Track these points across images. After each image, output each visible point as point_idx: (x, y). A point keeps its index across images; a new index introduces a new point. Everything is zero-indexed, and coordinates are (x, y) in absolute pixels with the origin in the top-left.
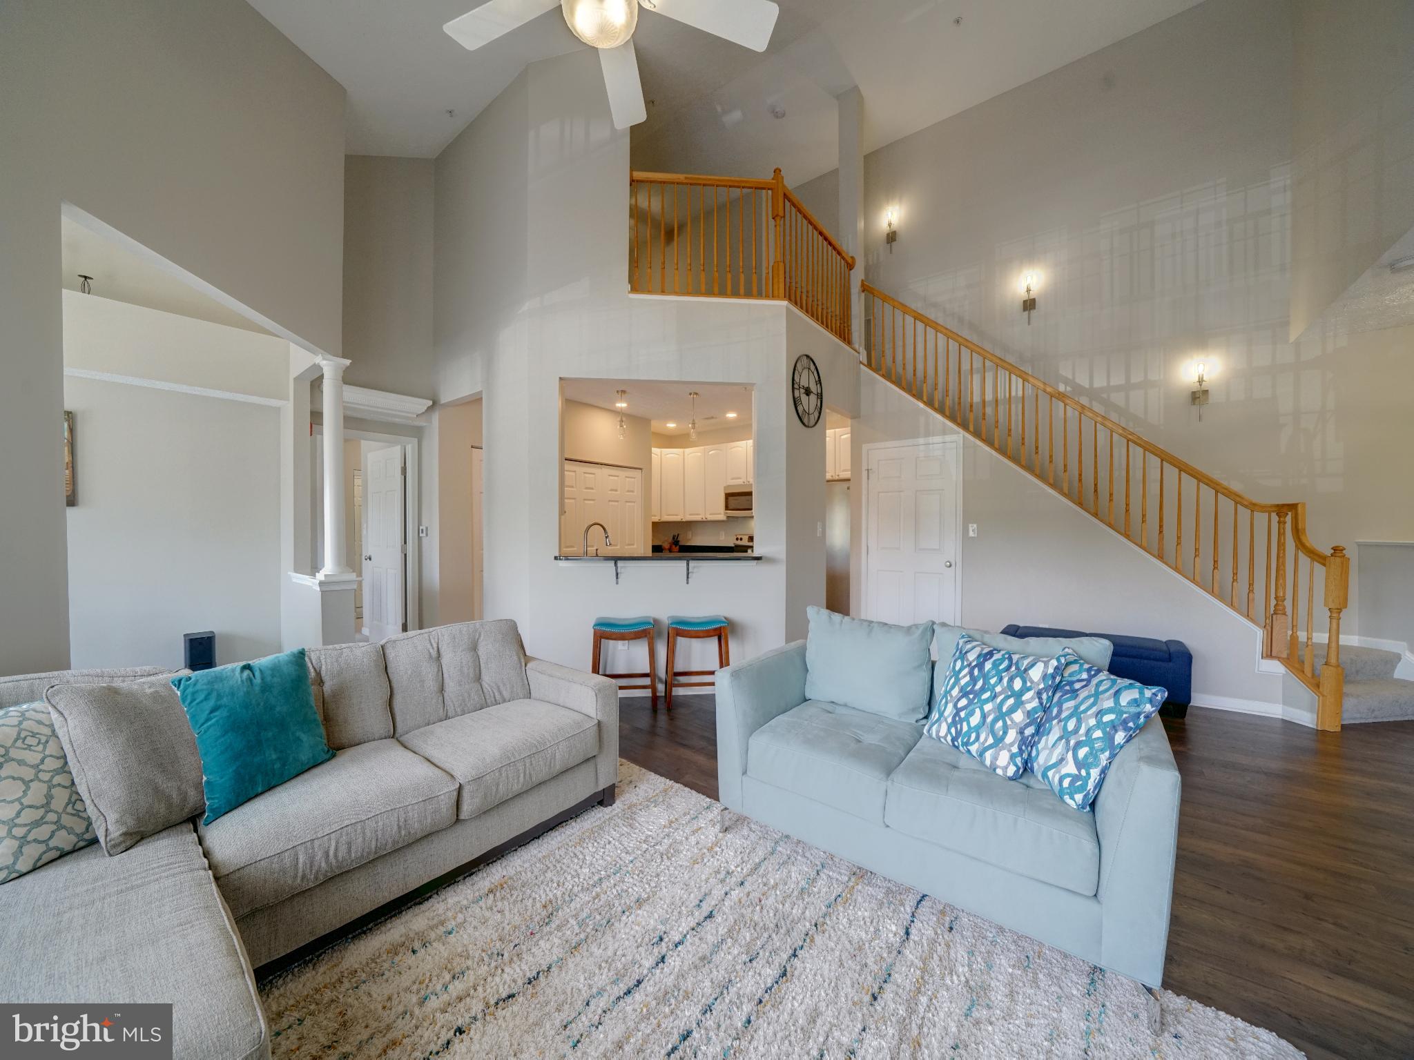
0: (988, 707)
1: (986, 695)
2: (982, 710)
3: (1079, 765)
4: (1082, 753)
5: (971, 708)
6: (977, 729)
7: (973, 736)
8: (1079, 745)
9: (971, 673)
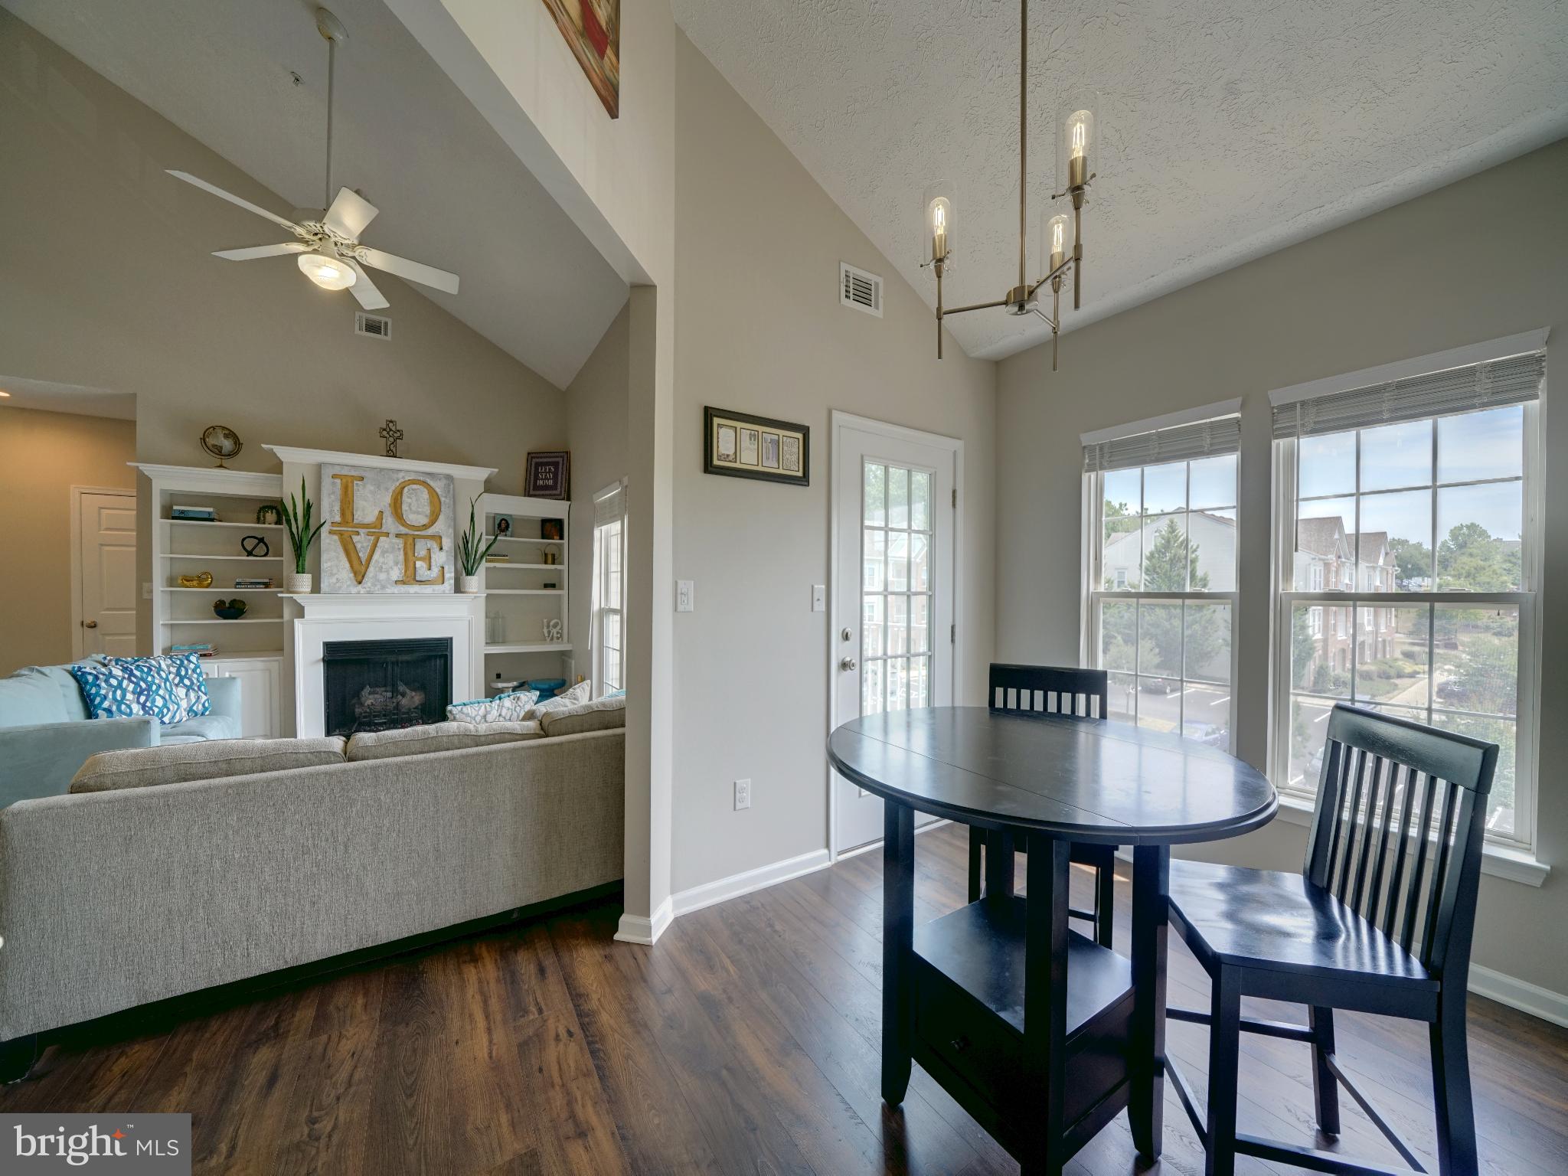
0: (161, 692)
1: (154, 688)
2: (160, 695)
3: (205, 694)
4: (203, 688)
5: (150, 699)
6: (165, 706)
7: (165, 711)
8: (199, 688)
9: (133, 682)
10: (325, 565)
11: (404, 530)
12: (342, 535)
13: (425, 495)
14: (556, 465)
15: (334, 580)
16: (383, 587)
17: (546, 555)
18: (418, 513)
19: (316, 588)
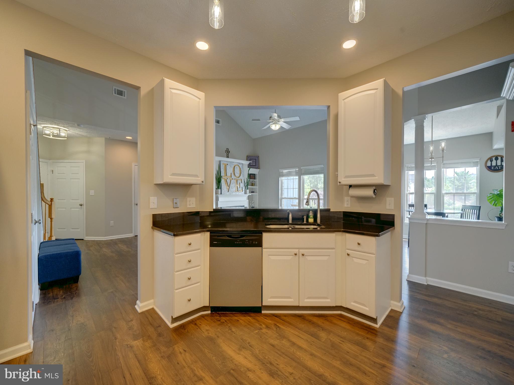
10: (222, 187)
11: (235, 178)
12: (224, 179)
13: (239, 169)
14: (256, 159)
15: (224, 191)
16: (232, 193)
17: (252, 184)
18: (238, 173)
19: (221, 194)
